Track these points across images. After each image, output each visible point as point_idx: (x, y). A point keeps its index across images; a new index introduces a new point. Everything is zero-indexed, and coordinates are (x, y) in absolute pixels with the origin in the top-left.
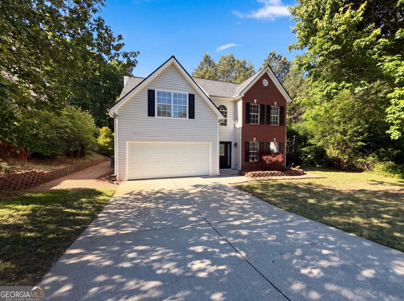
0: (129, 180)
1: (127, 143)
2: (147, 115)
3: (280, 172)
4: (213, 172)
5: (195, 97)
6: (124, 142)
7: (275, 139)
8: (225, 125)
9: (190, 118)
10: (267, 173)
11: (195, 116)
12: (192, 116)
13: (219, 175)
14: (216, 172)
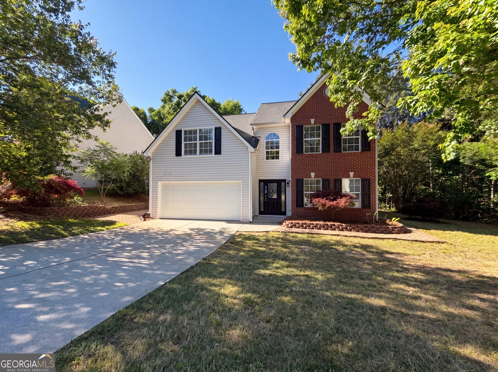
0: (161, 219)
1: (160, 183)
2: (175, 155)
3: (344, 225)
4: (243, 218)
5: (222, 130)
6: (156, 182)
7: (352, 174)
8: (277, 158)
9: (216, 153)
10: (317, 224)
11: (222, 151)
12: (218, 151)
13: (251, 220)
14: (248, 218)
